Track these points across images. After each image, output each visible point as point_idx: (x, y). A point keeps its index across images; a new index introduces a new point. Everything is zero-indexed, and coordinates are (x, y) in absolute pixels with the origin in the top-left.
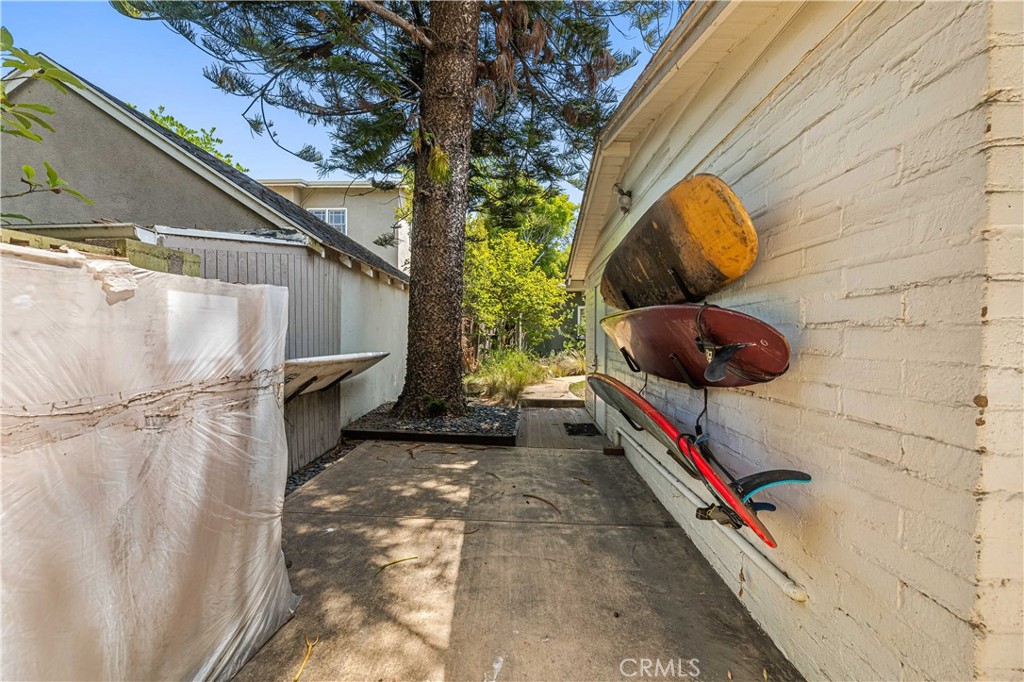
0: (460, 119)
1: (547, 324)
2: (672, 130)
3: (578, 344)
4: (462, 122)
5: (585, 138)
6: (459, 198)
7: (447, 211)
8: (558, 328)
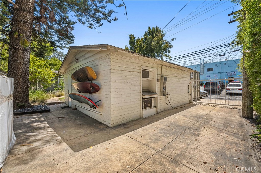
0: (29, 30)
1: (50, 83)
2: (87, 53)
3: (59, 88)
4: (29, 31)
5: (63, 38)
6: (28, 50)
7: (25, 53)
8: (53, 84)
